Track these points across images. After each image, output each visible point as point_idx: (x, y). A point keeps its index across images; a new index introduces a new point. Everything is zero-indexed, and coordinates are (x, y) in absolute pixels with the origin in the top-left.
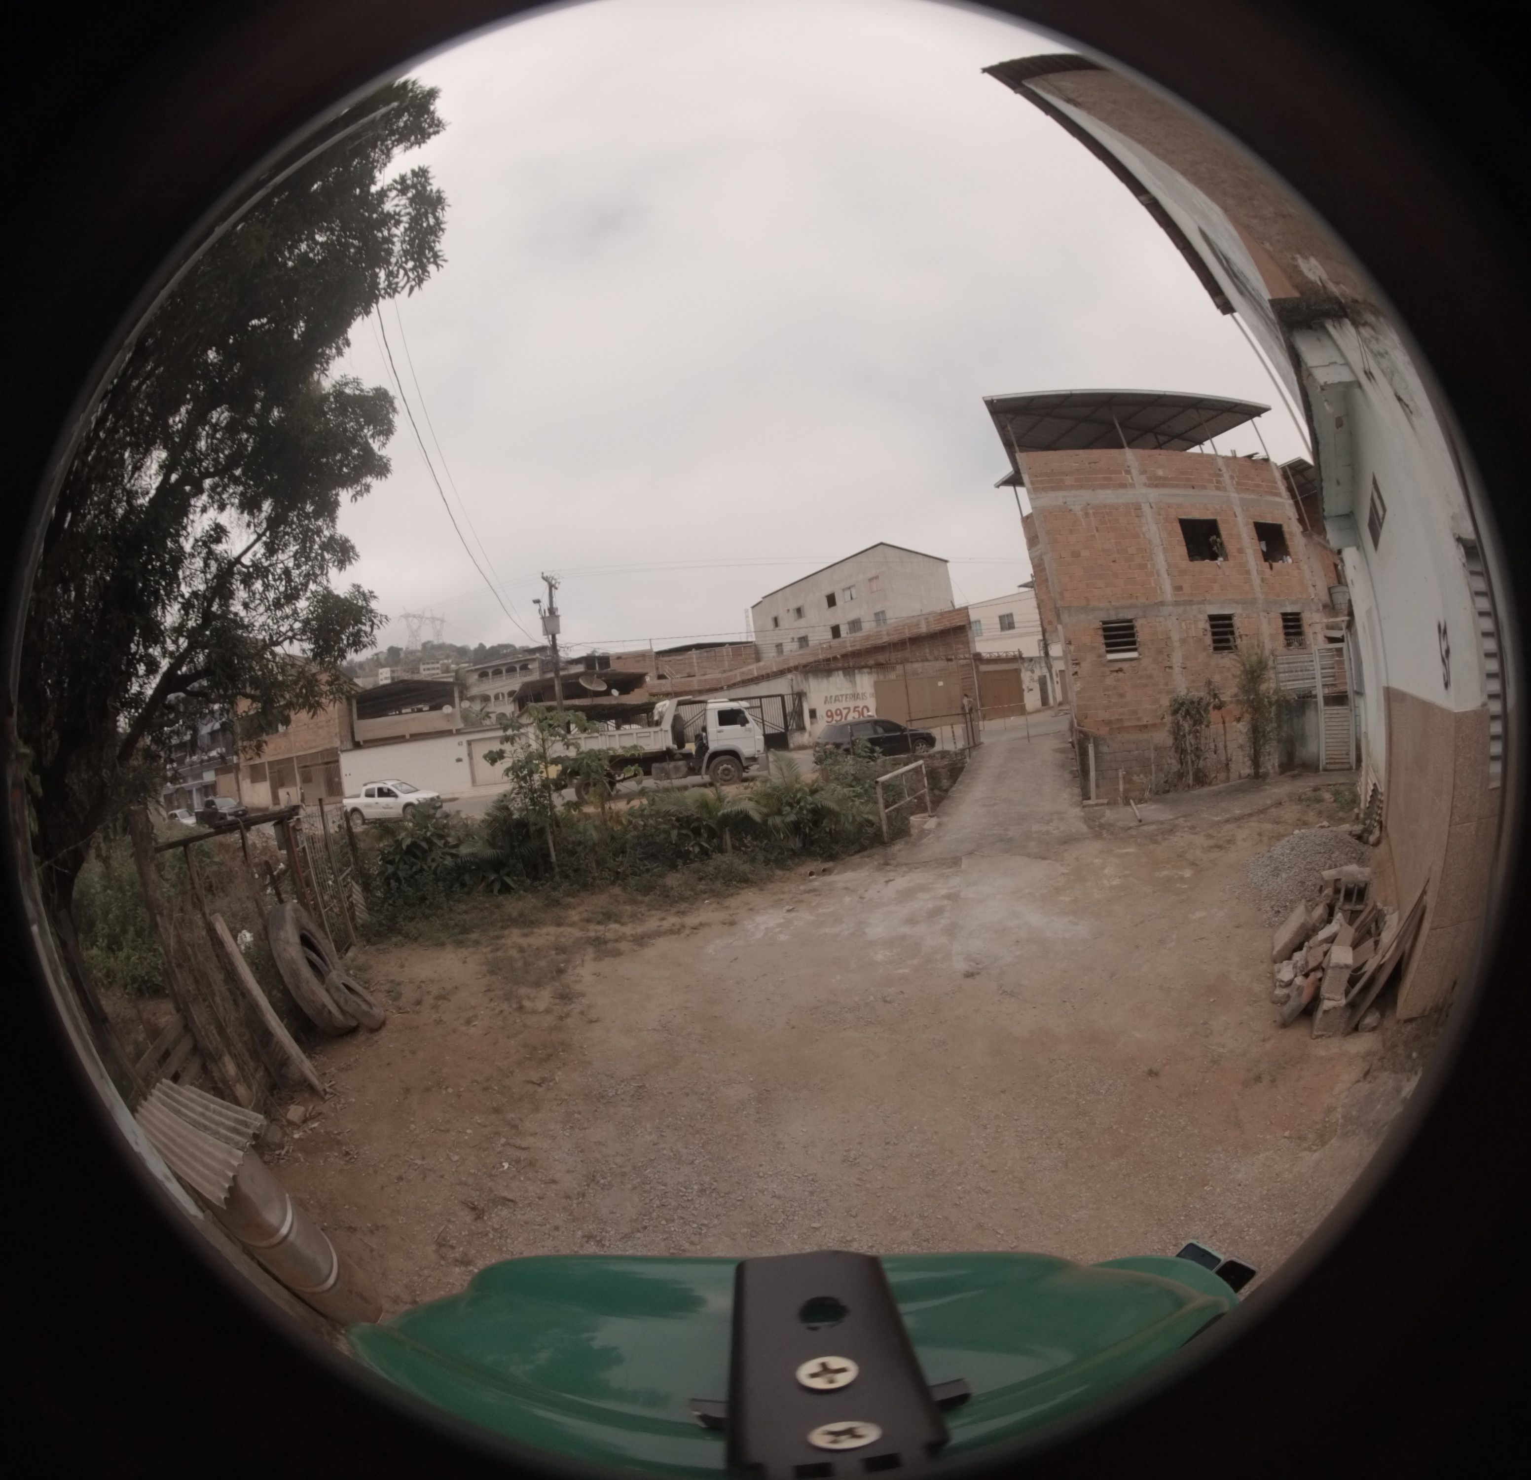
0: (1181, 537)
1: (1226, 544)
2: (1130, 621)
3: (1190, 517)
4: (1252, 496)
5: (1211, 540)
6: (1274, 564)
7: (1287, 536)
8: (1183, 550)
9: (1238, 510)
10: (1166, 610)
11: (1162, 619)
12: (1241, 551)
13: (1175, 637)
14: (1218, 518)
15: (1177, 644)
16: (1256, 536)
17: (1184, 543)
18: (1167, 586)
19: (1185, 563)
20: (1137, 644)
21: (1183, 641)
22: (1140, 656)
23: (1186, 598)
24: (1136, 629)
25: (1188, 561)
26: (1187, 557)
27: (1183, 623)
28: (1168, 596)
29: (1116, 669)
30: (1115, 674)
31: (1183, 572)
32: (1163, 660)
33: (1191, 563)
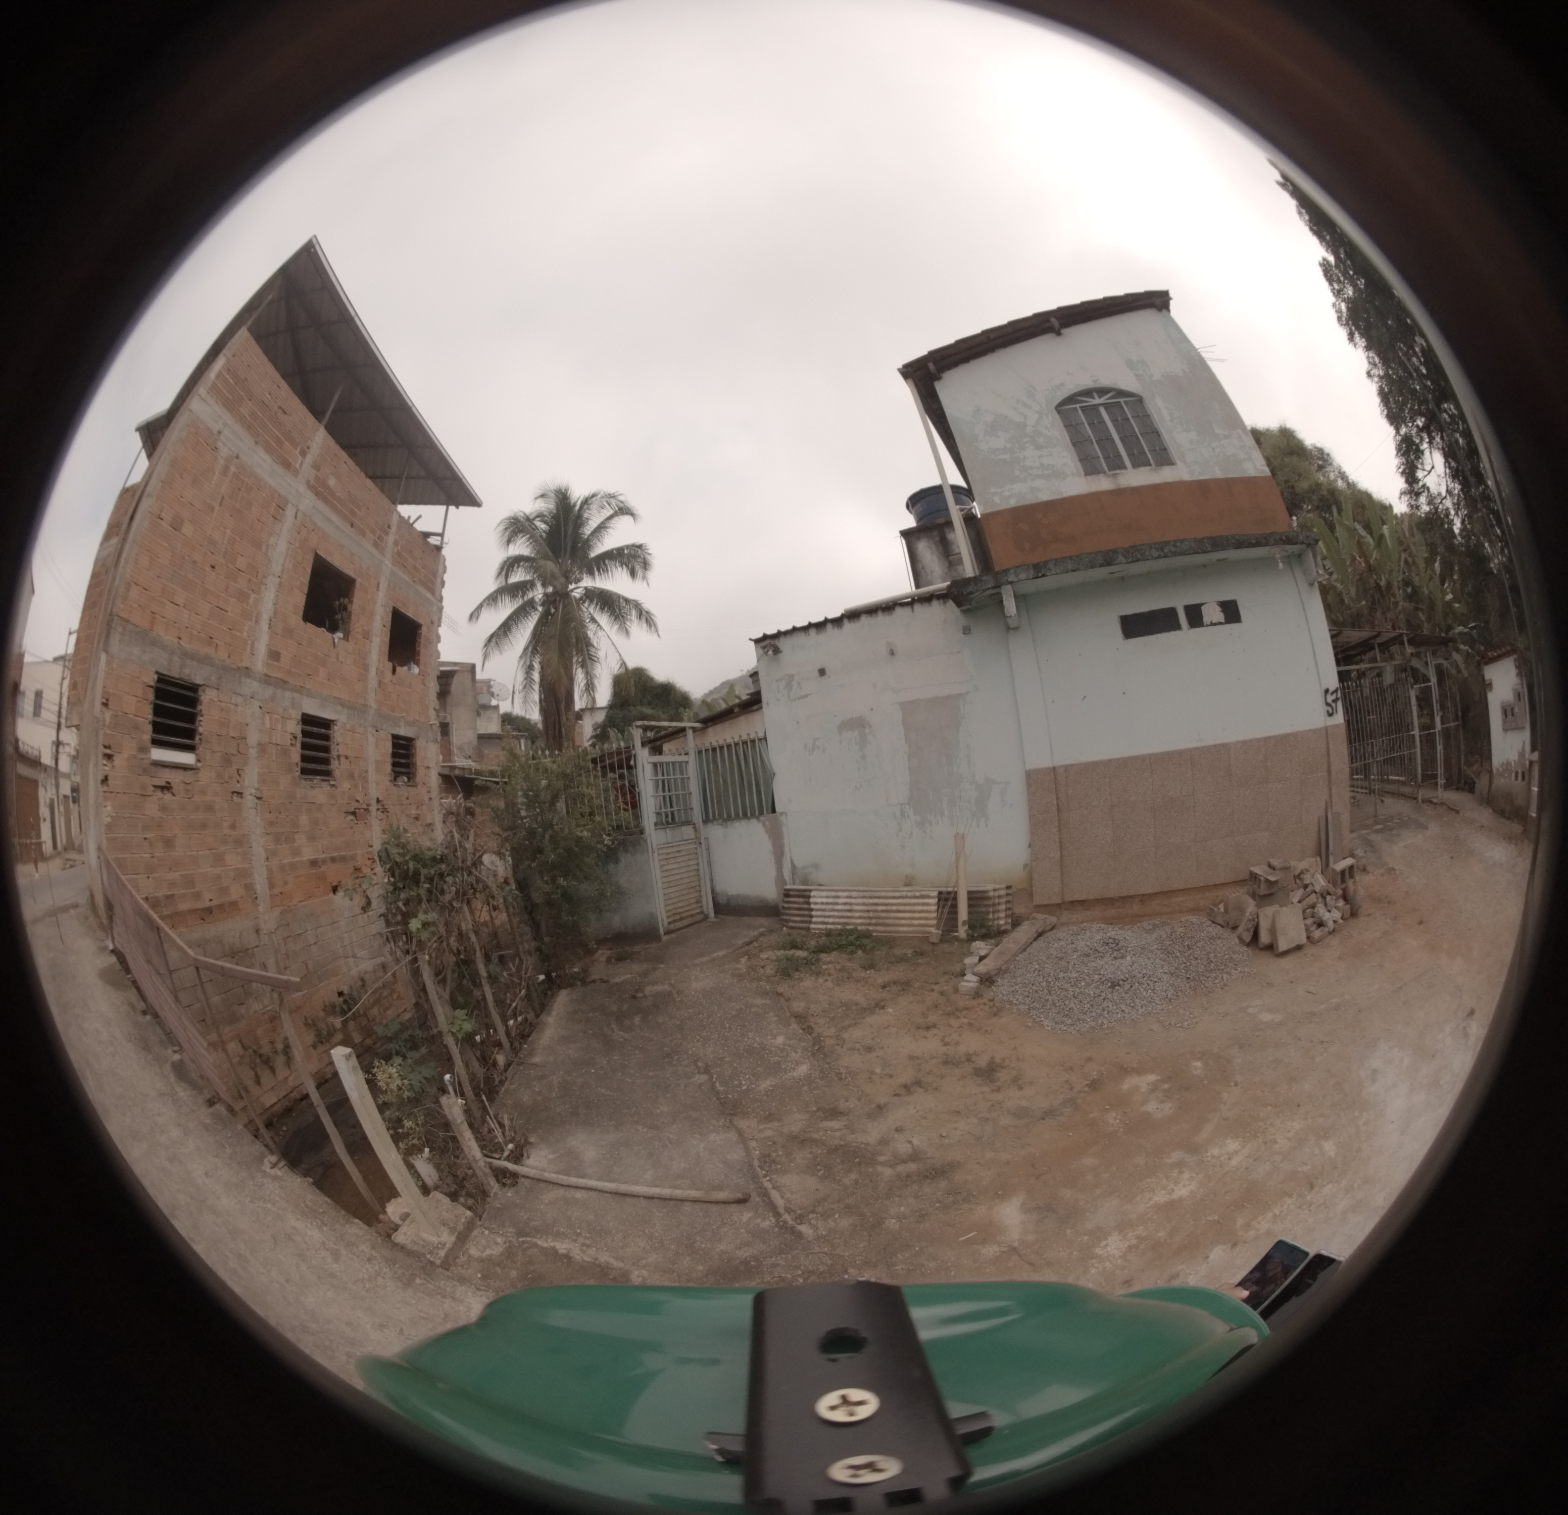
0: (305, 579)
1: (353, 617)
2: (198, 689)
3: (329, 559)
4: (405, 577)
5: (338, 603)
6: (398, 669)
7: (421, 641)
8: (299, 599)
9: (383, 584)
10: (251, 686)
11: (240, 700)
12: (366, 635)
13: (253, 738)
14: (359, 581)
15: (253, 752)
16: (389, 625)
17: (306, 590)
18: (262, 649)
19: (296, 620)
20: (197, 738)
21: (262, 748)
22: (199, 765)
23: (280, 675)
24: (199, 708)
25: (301, 619)
26: (301, 613)
27: (267, 717)
28: (259, 664)
29: (162, 783)
30: (159, 793)
31: (289, 632)
32: (231, 778)
33: (302, 623)
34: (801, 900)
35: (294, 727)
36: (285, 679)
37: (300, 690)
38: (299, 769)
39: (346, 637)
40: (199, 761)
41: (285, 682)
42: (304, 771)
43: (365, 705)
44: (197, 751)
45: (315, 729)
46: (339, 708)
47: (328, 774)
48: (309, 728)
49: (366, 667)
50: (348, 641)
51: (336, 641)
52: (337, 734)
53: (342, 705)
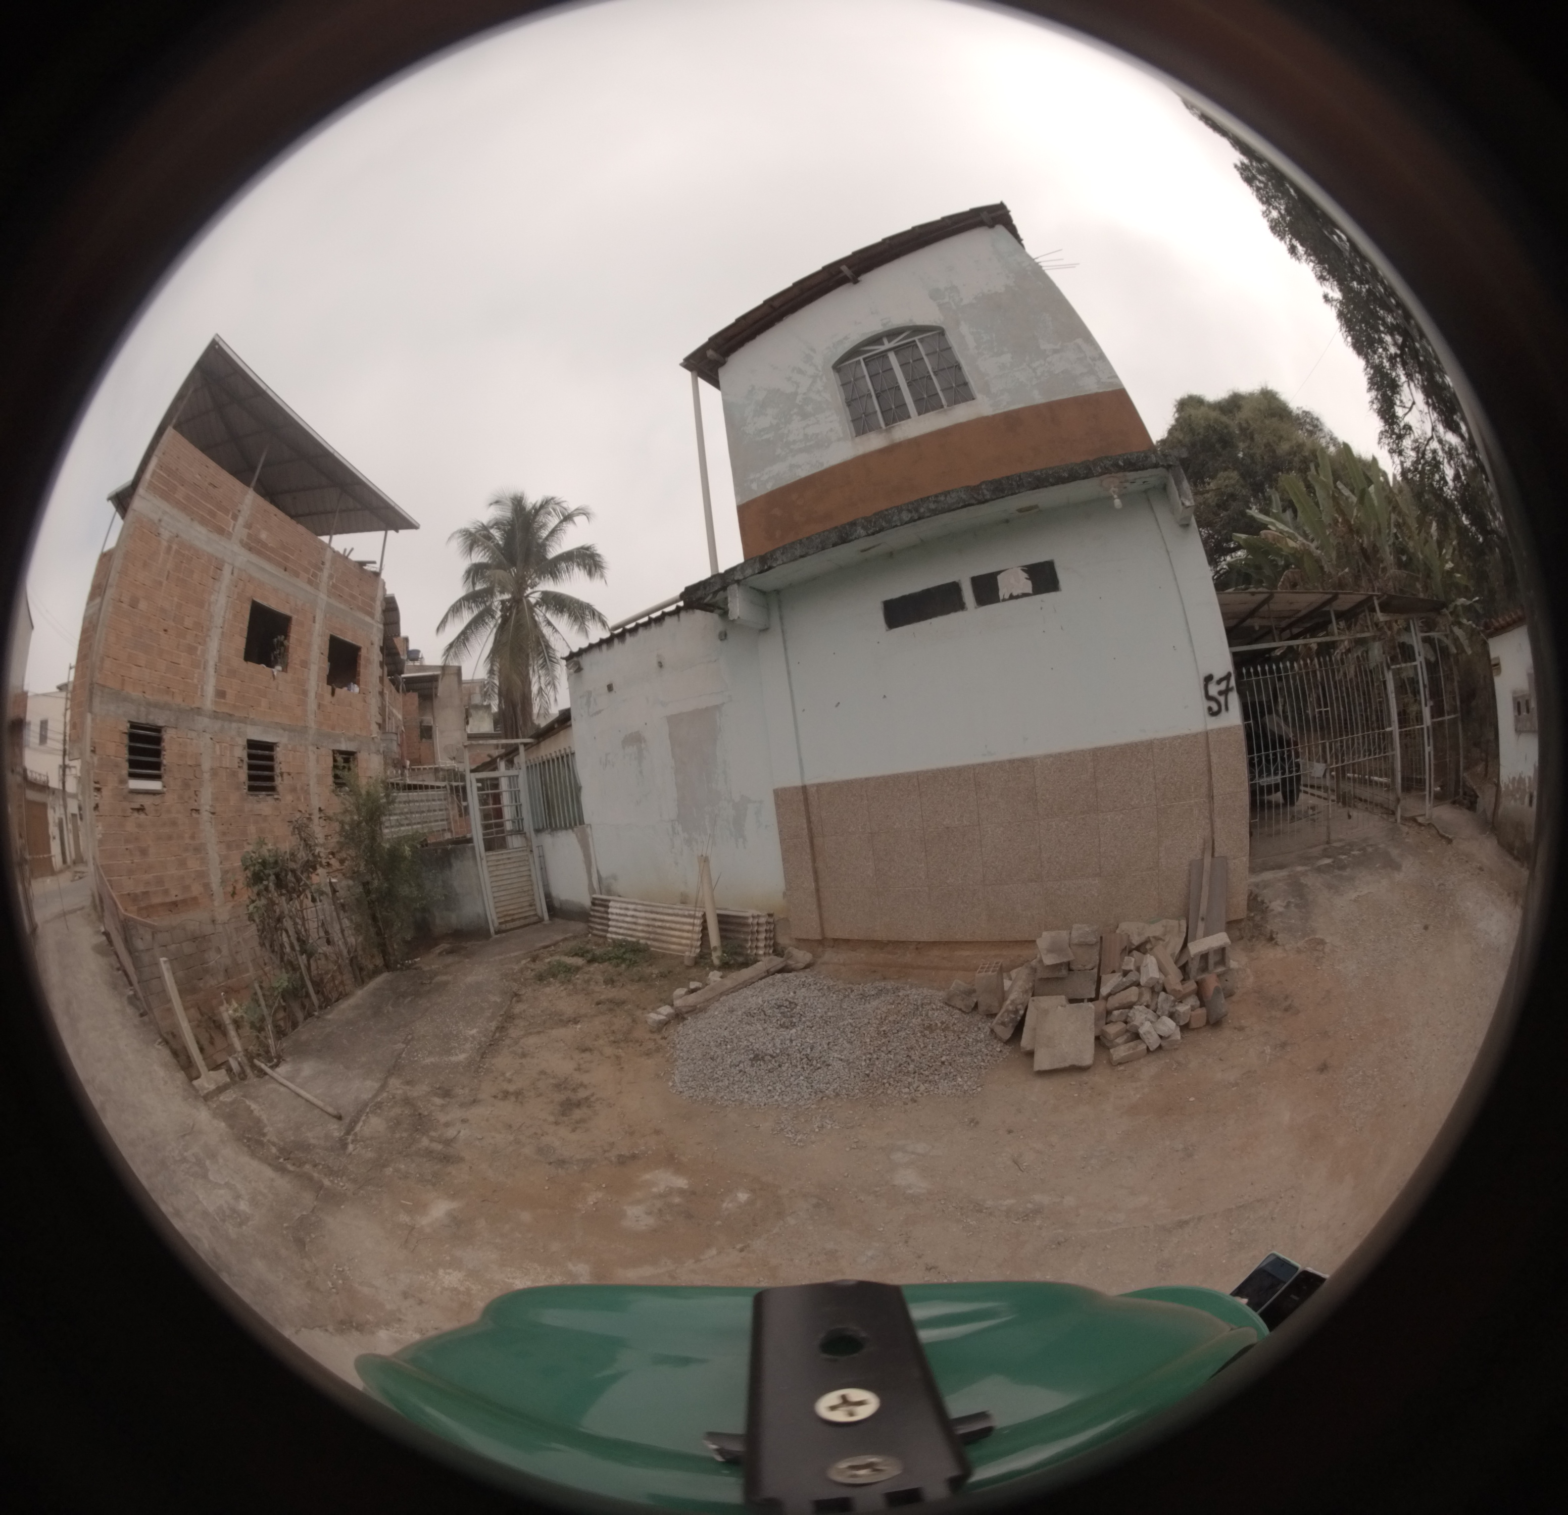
0: (245, 625)
1: (291, 650)
2: (158, 729)
3: (265, 603)
4: (342, 606)
5: (275, 640)
6: (338, 690)
7: (362, 662)
8: (240, 642)
9: (319, 616)
10: (204, 722)
11: (193, 734)
12: (305, 664)
13: (206, 765)
14: (295, 617)
15: (207, 776)
16: (326, 652)
17: (245, 634)
18: (210, 690)
19: (238, 661)
20: (162, 768)
21: (214, 772)
22: (165, 790)
23: (226, 710)
24: (163, 744)
25: (242, 660)
26: (242, 654)
27: (218, 746)
28: (209, 702)
29: (137, 806)
30: (136, 814)
31: (232, 673)
32: (190, 798)
33: (245, 663)
34: (602, 909)
35: (241, 752)
36: (231, 712)
37: (244, 720)
38: (246, 787)
39: (285, 670)
40: (164, 787)
41: (231, 715)
42: (251, 788)
43: (306, 727)
44: (163, 779)
45: (260, 752)
46: (281, 731)
47: (273, 789)
48: (254, 752)
49: (305, 693)
50: (286, 672)
51: (275, 673)
52: (279, 754)
53: (284, 730)
